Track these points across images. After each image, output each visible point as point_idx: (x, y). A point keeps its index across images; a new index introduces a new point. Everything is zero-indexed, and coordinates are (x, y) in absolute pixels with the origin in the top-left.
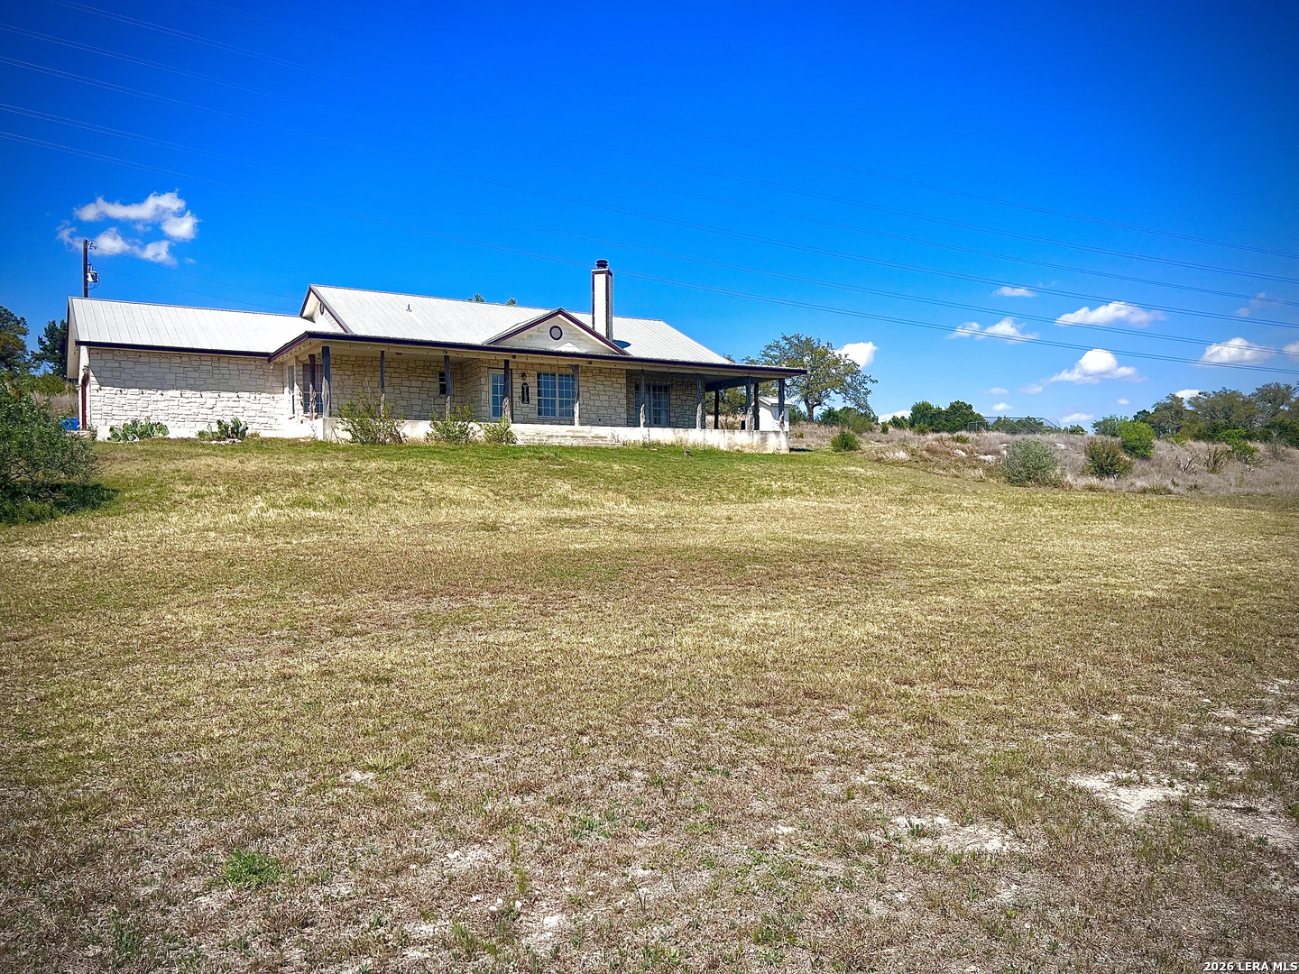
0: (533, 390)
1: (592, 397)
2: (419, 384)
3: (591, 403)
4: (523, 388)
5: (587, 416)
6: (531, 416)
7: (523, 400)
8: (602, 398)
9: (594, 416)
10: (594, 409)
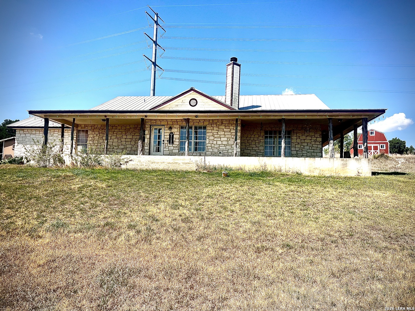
0: (176, 137)
1: (215, 139)
2: (131, 137)
3: (215, 142)
4: (170, 135)
5: (212, 150)
6: (174, 151)
7: (170, 142)
8: (222, 139)
9: (216, 151)
10: (216, 146)
